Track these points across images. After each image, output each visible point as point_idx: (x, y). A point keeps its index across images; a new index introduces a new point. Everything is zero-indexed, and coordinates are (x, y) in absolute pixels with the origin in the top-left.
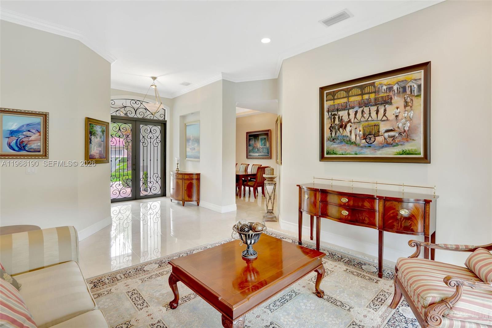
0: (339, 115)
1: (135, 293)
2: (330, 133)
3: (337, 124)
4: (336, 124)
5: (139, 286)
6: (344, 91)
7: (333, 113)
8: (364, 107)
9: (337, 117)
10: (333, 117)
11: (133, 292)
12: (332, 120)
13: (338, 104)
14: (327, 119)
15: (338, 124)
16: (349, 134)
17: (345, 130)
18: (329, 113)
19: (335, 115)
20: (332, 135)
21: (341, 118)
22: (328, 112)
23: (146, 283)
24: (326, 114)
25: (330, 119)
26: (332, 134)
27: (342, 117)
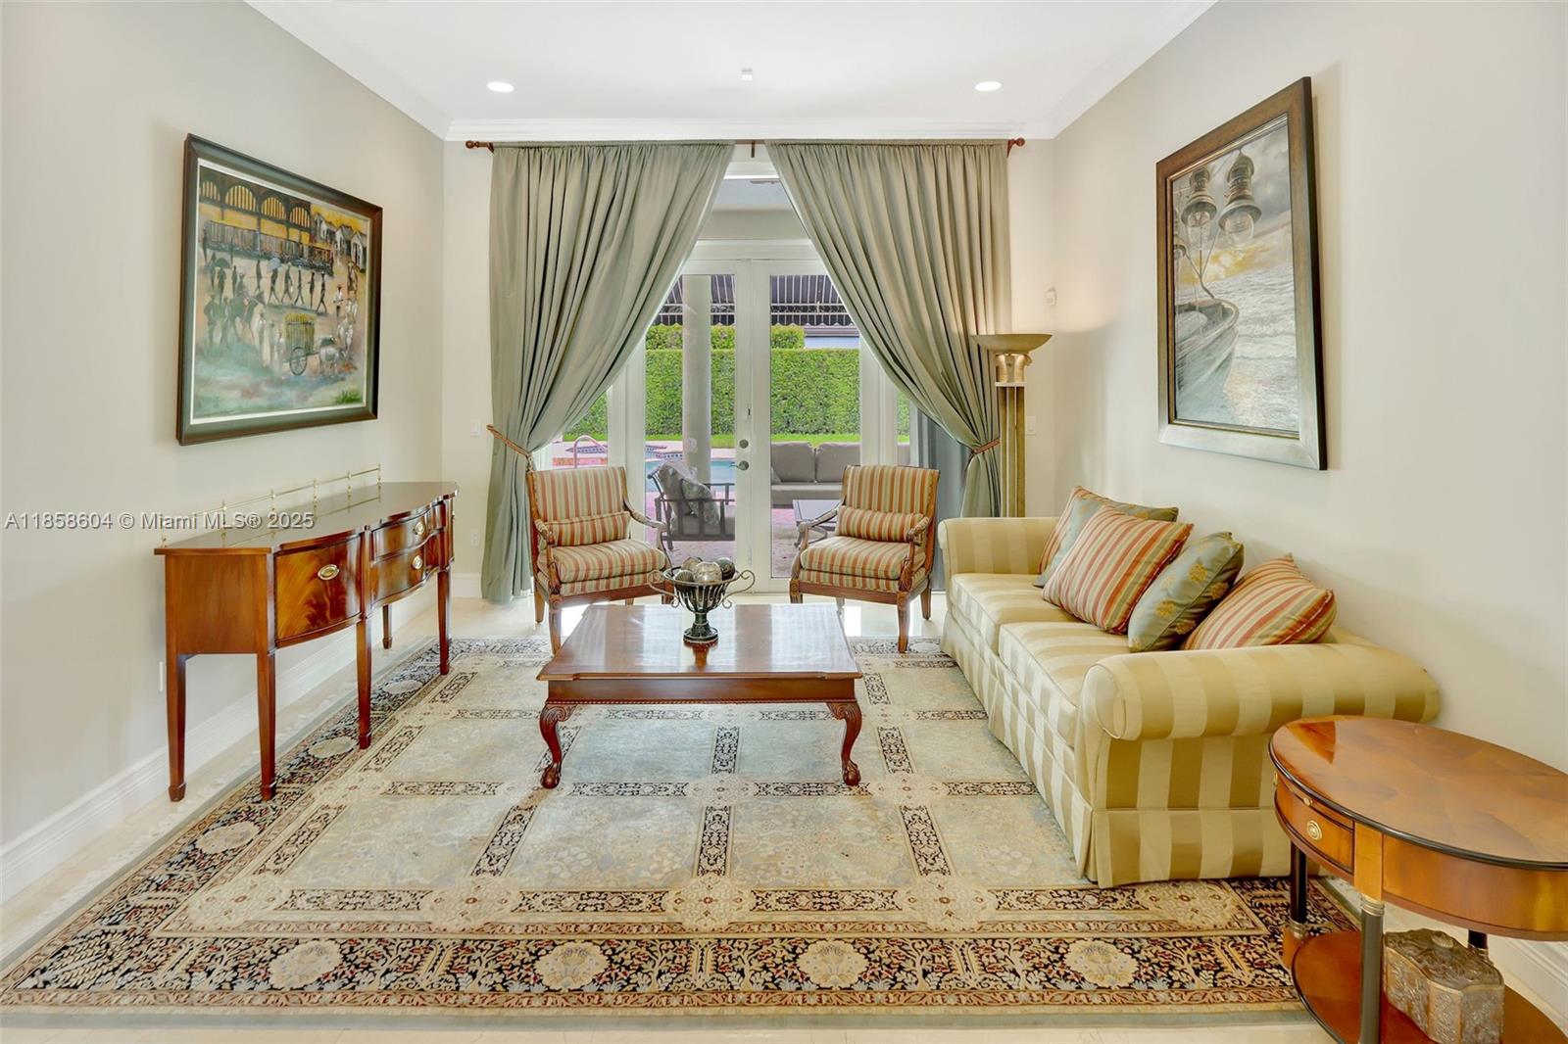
0: (235, 267)
1: (926, 859)
2: (207, 330)
3: (228, 301)
4: (226, 299)
5: (907, 882)
6: (251, 190)
7: (219, 255)
8: (290, 263)
9: (229, 273)
10: (218, 269)
11: (932, 864)
12: (216, 281)
13: (235, 227)
14: (200, 271)
15: (231, 301)
16: (257, 342)
17: (247, 326)
18: (208, 251)
19: (224, 263)
20: (214, 340)
21: (239, 280)
22: (205, 243)
23: (885, 881)
24: (198, 248)
25: (209, 275)
26: (215, 333)
27: (242, 277)
